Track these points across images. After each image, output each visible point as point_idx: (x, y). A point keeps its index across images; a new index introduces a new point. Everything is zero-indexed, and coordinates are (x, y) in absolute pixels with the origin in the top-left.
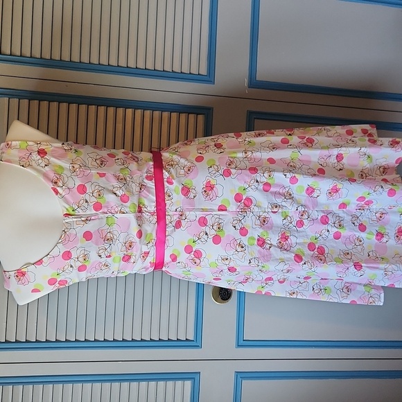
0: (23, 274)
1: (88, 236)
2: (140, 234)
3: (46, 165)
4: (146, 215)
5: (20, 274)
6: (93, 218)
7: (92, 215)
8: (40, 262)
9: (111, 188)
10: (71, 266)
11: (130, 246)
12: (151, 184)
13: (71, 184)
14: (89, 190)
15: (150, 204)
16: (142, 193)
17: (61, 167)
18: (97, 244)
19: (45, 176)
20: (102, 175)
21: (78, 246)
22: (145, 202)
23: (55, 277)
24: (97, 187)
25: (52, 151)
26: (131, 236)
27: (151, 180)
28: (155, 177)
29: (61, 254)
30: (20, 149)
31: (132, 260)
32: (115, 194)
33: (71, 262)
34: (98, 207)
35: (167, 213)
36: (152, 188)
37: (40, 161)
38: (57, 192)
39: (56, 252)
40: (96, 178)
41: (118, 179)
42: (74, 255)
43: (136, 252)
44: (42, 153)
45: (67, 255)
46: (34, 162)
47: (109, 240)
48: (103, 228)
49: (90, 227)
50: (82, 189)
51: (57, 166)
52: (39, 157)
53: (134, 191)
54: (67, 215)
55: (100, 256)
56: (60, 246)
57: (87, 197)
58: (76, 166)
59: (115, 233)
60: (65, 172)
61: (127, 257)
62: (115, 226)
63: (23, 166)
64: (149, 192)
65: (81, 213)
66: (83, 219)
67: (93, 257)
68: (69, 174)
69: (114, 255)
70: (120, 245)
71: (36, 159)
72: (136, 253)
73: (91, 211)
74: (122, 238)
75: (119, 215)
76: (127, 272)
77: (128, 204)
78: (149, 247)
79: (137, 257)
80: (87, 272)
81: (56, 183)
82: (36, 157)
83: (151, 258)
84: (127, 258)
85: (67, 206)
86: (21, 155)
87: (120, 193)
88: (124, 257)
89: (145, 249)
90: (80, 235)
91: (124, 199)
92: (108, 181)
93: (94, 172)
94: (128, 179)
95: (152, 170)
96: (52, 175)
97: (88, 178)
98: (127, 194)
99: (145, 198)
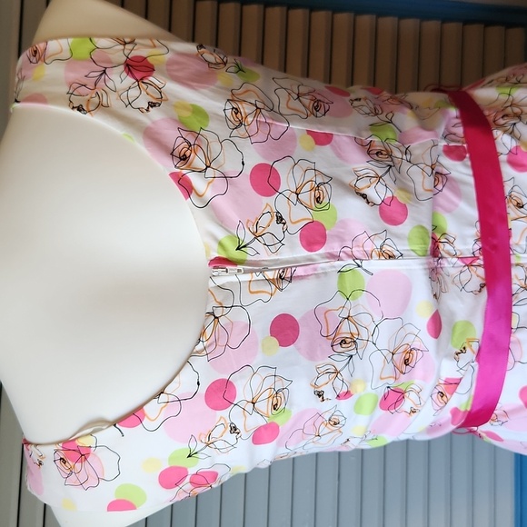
0: (83, 455)
1: (285, 329)
2: (436, 325)
3: (152, 105)
4: (450, 266)
5: (73, 453)
6: (300, 271)
7: (297, 263)
8: (134, 416)
9: (351, 179)
10: (234, 429)
11: (406, 362)
12: (461, 171)
13: (230, 163)
14: (287, 183)
15: (463, 232)
16: (440, 198)
17: (198, 111)
18: (311, 356)
19: (151, 136)
20: (322, 139)
21: (257, 361)
22: (450, 225)
23: (183, 462)
24: (310, 174)
25: (170, 63)
26: (409, 329)
27: (460, 158)
28: (470, 150)
29: (203, 389)
30: (70, 60)
31: (407, 405)
32: (364, 196)
33: (234, 415)
34: (314, 236)
35: (514, 260)
36: (465, 183)
37: (134, 93)
38: (187, 188)
39: (185, 383)
40: (304, 147)
41: (369, 151)
42: (243, 392)
43: (425, 379)
44: (139, 68)
45: (221, 394)
46: (113, 96)
47: (346, 343)
48: (328, 306)
49: (292, 300)
50: (265, 180)
51: (185, 107)
52: (129, 80)
53: (420, 190)
54: (220, 262)
55: (320, 394)
56: (199, 362)
57: (280, 203)
58: (246, 109)
59: (365, 320)
60: (212, 125)
61: (394, 397)
62: (362, 299)
63: (80, 109)
64: (457, 193)
65: (265, 255)
66: (270, 275)
67: (300, 397)
68: (224, 132)
69: (359, 390)
70: (378, 360)
71: (119, 86)
72: (421, 383)
73: (294, 251)
74: (384, 339)
75: (376, 265)
76: (386, 439)
77: (406, 228)
78: (462, 363)
79: (425, 395)
80: (279, 445)
81: (184, 158)
82: (120, 80)
83: (463, 400)
84: (393, 399)
85: (221, 235)
86: (73, 76)
87: (378, 193)
88: (385, 398)
89: (449, 370)
90: (262, 327)
91: (391, 213)
92: (339, 156)
93: (298, 127)
94: (397, 154)
95: (460, 130)
96: (171, 135)
97: (282, 145)
98: (401, 197)
99: (449, 211)
